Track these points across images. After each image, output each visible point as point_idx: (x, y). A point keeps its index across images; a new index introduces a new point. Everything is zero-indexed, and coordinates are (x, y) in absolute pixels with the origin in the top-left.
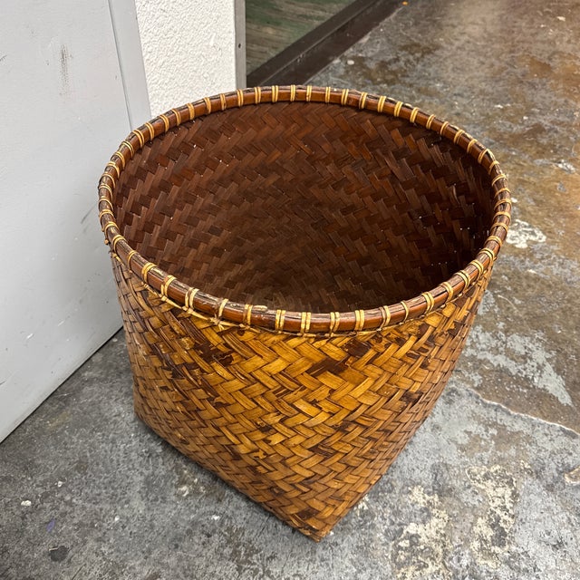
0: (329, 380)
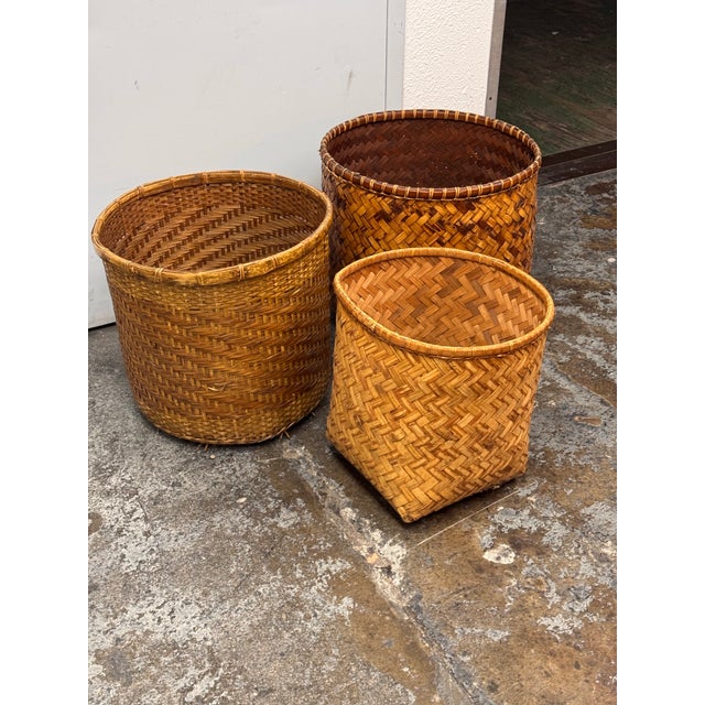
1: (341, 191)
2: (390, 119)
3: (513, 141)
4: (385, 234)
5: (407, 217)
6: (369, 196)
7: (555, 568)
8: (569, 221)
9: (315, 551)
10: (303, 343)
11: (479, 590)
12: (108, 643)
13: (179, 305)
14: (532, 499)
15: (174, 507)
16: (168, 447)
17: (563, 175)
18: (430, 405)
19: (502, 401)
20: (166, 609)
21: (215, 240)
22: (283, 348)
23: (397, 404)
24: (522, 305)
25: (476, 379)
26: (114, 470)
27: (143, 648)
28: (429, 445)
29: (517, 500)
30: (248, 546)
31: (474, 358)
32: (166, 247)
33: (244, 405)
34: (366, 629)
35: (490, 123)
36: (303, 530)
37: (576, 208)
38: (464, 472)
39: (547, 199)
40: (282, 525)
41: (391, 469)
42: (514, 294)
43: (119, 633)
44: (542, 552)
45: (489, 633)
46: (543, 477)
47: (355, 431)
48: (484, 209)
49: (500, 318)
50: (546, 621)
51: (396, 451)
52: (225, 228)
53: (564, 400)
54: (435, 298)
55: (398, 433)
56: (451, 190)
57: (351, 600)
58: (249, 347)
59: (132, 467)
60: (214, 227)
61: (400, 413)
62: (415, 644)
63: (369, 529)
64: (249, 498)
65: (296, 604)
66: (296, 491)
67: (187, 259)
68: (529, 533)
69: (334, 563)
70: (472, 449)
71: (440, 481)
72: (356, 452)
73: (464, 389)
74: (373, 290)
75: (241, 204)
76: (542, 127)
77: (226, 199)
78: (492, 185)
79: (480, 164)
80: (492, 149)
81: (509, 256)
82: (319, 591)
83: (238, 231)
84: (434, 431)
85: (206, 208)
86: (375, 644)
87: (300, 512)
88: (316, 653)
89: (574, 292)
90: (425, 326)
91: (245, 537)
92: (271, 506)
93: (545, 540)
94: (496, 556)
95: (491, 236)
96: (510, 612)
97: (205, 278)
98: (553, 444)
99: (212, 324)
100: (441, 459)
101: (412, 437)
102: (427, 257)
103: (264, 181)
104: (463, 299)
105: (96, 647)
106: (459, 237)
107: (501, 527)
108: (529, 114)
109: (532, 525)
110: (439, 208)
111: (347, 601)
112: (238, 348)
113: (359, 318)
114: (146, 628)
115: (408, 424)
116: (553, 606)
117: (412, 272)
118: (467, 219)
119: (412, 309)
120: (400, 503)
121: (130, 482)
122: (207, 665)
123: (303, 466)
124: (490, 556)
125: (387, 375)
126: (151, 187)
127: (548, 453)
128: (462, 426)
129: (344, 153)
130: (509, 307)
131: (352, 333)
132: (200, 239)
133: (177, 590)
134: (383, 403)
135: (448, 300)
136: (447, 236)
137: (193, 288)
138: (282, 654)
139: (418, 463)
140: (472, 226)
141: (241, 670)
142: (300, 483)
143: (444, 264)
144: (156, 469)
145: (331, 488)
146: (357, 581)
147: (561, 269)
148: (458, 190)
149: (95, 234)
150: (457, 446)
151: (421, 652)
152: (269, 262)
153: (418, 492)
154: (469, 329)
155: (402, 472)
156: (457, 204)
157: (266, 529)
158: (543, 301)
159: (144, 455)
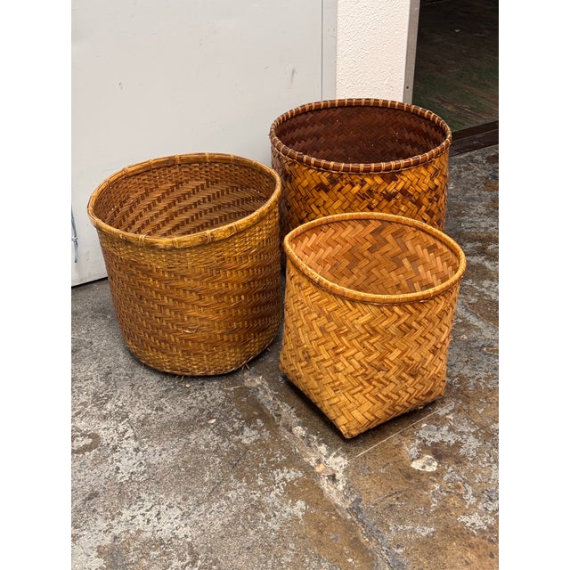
0: (322, 194)
1: (287, 167)
2: (326, 108)
3: (428, 122)
4: (325, 202)
5: (342, 188)
6: (311, 171)
7: (471, 474)
8: (473, 185)
9: (273, 462)
10: (259, 293)
11: (409, 493)
12: (108, 540)
13: (158, 264)
14: (451, 417)
15: (157, 428)
16: (152, 378)
17: (466, 147)
18: (365, 343)
19: (425, 338)
20: (154, 512)
21: (186, 209)
22: (243, 297)
23: (338, 342)
24: (438, 258)
25: (403, 320)
26: (109, 398)
27: (136, 544)
28: (364, 375)
29: (437, 418)
30: (218, 459)
31: (401, 304)
32: (147, 216)
33: (212, 344)
34: (316, 527)
35: (408, 108)
36: (263, 445)
37: (479, 175)
38: (393, 396)
39: (455, 167)
40: (245, 441)
41: (333, 394)
42: (431, 249)
43: (116, 532)
44: (460, 461)
45: (418, 530)
46: (458, 398)
47: (303, 364)
48: (405, 179)
49: (421, 269)
50: (465, 519)
51: (338, 380)
52: (194, 199)
53: (474, 334)
54: (366, 254)
55: (339, 366)
56: (378, 165)
57: (303, 503)
58: (215, 297)
59: (123, 396)
60: (185, 199)
61: (341, 350)
62: (356, 539)
63: (316, 444)
64: (218, 419)
65: (258, 507)
66: (256, 413)
67: (163, 225)
68: (448, 446)
69: (288, 472)
70: (400, 378)
71: (374, 404)
72: (305, 381)
73: (393, 329)
74: (315, 248)
75: (207, 180)
76: (449, 108)
77: (194, 176)
78: (411, 160)
79: (401, 142)
80: (410, 129)
81: (426, 217)
82: (277, 495)
83: (204, 202)
84: (369, 363)
85: (179, 184)
86: (324, 540)
87: (260, 430)
88: (277, 547)
89: (479, 244)
90: (359, 276)
91: (215, 452)
92: (236, 426)
93: (461, 450)
94: (422, 464)
95: (412, 201)
96: (435, 512)
97: (180, 242)
98: (466, 371)
99: (186, 279)
100: (375, 387)
101: (351, 369)
102: (359, 220)
103: (225, 161)
104: (390, 253)
105: (98, 544)
106: (385, 203)
107: (425, 441)
108: (437, 98)
109: (451, 439)
110: (368, 180)
111: (300, 504)
112: (207, 298)
113: (306, 272)
114: (137, 527)
115: (347, 358)
116: (470, 506)
117: (347, 233)
118: (391, 188)
119: (347, 263)
120: (341, 422)
121: (121, 408)
122: (188, 558)
123: (261, 393)
124: (416, 465)
125: (329, 319)
126: (133, 169)
127: (462, 379)
128: (392, 359)
129: (289, 136)
130: (428, 260)
131: (299, 285)
132: (174, 209)
133: (161, 496)
134: (326, 342)
135: (377, 255)
136: (375, 202)
137: (170, 250)
138: (249, 548)
139: (356, 390)
140: (396, 194)
141: (216, 562)
142: (259, 406)
143: (373, 226)
144: (142, 397)
145: (285, 410)
146: (307, 487)
147: (468, 225)
148: (383, 165)
149: (91, 208)
150: (388, 375)
151: (362, 545)
152: (231, 228)
153: (356, 413)
154: (395, 279)
155: (343, 398)
156: (383, 176)
157: (232, 444)
158: (457, 255)
159: (133, 385)
